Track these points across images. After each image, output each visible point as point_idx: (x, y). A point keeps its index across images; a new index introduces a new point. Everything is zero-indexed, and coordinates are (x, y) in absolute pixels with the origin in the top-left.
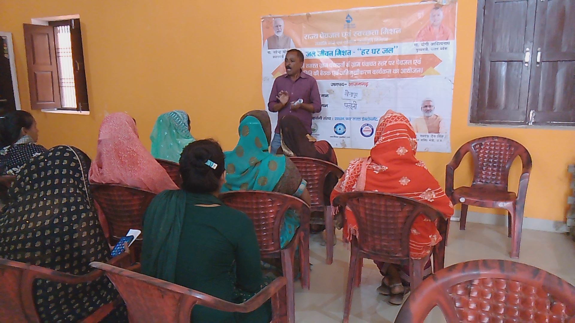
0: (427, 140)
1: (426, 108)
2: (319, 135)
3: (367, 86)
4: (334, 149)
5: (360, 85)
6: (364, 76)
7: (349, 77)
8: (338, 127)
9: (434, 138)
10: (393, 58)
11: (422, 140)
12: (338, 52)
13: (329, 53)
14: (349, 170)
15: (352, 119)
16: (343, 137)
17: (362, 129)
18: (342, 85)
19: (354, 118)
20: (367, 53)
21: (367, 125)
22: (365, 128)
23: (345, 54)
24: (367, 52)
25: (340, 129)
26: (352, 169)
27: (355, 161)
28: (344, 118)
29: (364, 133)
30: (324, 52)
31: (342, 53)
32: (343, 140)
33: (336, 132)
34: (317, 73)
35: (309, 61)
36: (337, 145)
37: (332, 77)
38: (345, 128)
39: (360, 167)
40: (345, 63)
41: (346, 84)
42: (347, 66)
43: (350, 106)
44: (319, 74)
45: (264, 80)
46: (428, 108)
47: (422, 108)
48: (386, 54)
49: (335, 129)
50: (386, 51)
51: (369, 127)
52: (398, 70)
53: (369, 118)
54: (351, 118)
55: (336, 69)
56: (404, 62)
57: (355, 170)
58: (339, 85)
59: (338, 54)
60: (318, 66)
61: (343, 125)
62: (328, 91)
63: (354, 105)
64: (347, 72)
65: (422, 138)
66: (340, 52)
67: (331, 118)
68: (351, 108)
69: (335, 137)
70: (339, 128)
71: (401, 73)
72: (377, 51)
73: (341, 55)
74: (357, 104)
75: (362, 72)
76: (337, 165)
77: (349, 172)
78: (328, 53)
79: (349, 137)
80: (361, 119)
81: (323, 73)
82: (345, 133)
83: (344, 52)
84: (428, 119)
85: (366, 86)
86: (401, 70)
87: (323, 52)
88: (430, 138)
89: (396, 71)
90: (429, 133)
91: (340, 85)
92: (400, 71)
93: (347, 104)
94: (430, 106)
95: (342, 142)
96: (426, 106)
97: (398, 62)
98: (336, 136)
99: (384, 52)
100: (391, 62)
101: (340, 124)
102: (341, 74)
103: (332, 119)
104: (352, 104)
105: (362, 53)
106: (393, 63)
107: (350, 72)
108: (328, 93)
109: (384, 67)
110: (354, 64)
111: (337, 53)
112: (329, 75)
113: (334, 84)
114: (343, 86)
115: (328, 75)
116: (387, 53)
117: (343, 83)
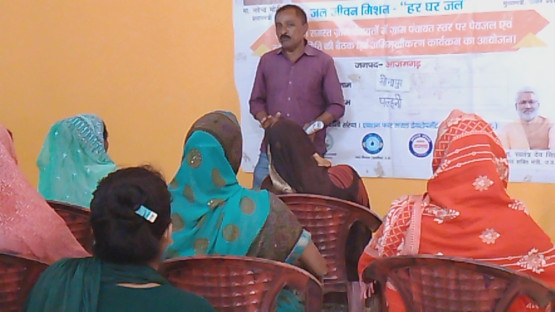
0: (527, 161)
1: (523, 105)
2: (335, 154)
3: (418, 68)
4: (363, 179)
5: (406, 65)
6: (413, 51)
7: (387, 52)
8: (369, 141)
9: (539, 158)
10: (464, 18)
11: (518, 161)
12: (367, 9)
13: (351, 10)
14: (390, 218)
15: (393, 126)
16: (378, 158)
17: (411, 143)
18: (375, 66)
19: (397, 125)
20: (417, 11)
21: (421, 136)
22: (418, 141)
23: (378, 12)
24: (417, 8)
25: (372, 144)
26: (396, 216)
27: (400, 202)
28: (380, 124)
29: (415, 149)
30: (342, 8)
31: (373, 11)
32: (379, 163)
33: (366, 149)
34: (331, 45)
35: (317, 26)
36: (367, 172)
37: (356, 52)
38: (382, 141)
39: (409, 212)
40: (380, 27)
41: (381, 65)
42: (383, 32)
43: (390, 104)
44: (334, 47)
45: (238, 60)
46: (528, 106)
47: (518, 105)
48: (451, 12)
49: (364, 144)
50: (451, 7)
51: (424, 139)
52: (472, 39)
53: (424, 124)
54: (391, 124)
55: (364, 39)
56: (482, 25)
57: (400, 216)
58: (370, 66)
59: (367, 12)
60: (332, 33)
61: (377, 136)
62: (350, 77)
63: (397, 101)
64: (382, 44)
65: (519, 158)
66: (370, 8)
67: (355, 124)
68: (391, 106)
69: (363, 157)
70: (371, 142)
71: (479, 43)
72: (435, 8)
73: (371, 13)
74: (401, 98)
75: (409, 42)
76: (368, 207)
77: (390, 221)
78: (348, 11)
79: (389, 158)
80: (410, 126)
81: (341, 45)
82: (381, 152)
83: (377, 9)
84: (528, 124)
85: (416, 67)
86: (479, 38)
87: (339, 9)
88: (533, 157)
89: (469, 41)
90: (531, 149)
91: (372, 66)
92: (476, 41)
93: (385, 99)
94: (531, 102)
95: (376, 167)
96: (524, 102)
97: (472, 25)
98: (365, 156)
99: (447, 8)
100: (460, 25)
101: (373, 135)
102: (373, 47)
103: (358, 125)
104: (392, 99)
105: (409, 9)
106: (463, 27)
107: (387, 43)
108: (350, 81)
109: (448, 35)
110: (395, 30)
111: (365, 11)
112: (352, 49)
113: (360, 65)
114: (376, 68)
115: (350, 48)
116: (452, 8)
117: (377, 63)
